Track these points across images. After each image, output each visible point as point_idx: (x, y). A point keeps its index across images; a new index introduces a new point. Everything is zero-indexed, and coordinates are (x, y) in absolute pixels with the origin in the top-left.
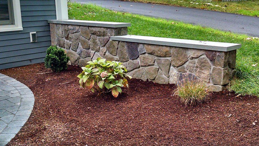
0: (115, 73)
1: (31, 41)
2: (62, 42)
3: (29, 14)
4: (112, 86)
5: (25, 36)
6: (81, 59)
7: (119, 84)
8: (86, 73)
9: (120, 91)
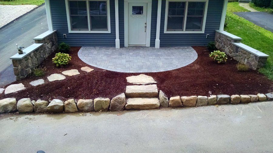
0: (220, 56)
1: (207, 37)
2: (218, 40)
3: (207, 29)
4: (218, 60)
5: (205, 35)
6: (222, 48)
7: (220, 60)
8: (212, 54)
9: (221, 62)
